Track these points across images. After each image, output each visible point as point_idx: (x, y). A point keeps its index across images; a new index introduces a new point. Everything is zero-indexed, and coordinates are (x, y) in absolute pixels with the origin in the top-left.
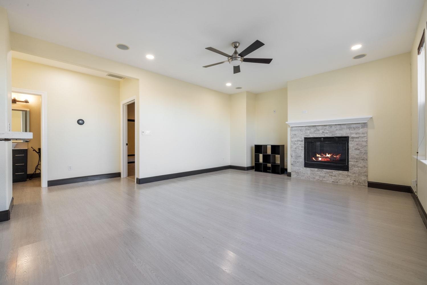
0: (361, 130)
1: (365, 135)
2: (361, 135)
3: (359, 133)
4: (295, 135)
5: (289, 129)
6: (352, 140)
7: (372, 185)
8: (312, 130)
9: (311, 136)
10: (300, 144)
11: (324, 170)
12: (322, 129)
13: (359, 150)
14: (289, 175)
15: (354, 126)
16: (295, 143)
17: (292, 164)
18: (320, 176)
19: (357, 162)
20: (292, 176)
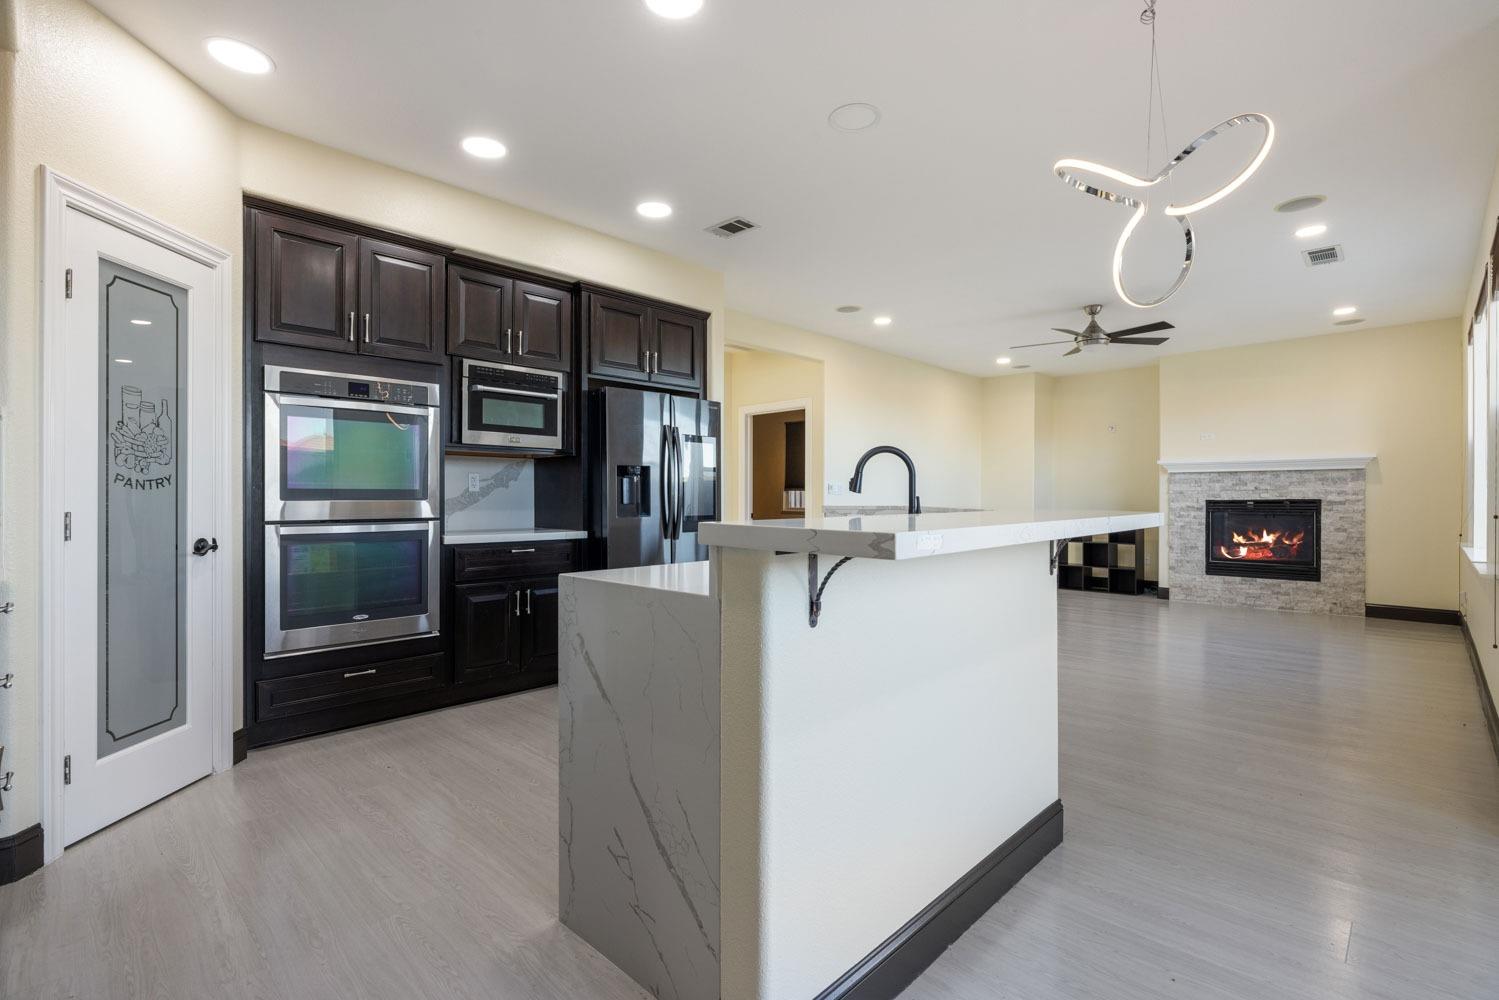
0: (1350, 486)
1: (1360, 497)
2: (1350, 497)
3: (1345, 493)
4: (1181, 493)
5: (1163, 479)
6: (1329, 508)
7: (1375, 612)
8: (1229, 482)
9: (1225, 497)
10: (1195, 517)
11: (1259, 580)
12: (1254, 481)
13: (1345, 530)
14: (1164, 594)
15: (1335, 474)
16: (1182, 513)
17: (1171, 568)
18: (1248, 596)
19: (1340, 559)
20: (1171, 597)
